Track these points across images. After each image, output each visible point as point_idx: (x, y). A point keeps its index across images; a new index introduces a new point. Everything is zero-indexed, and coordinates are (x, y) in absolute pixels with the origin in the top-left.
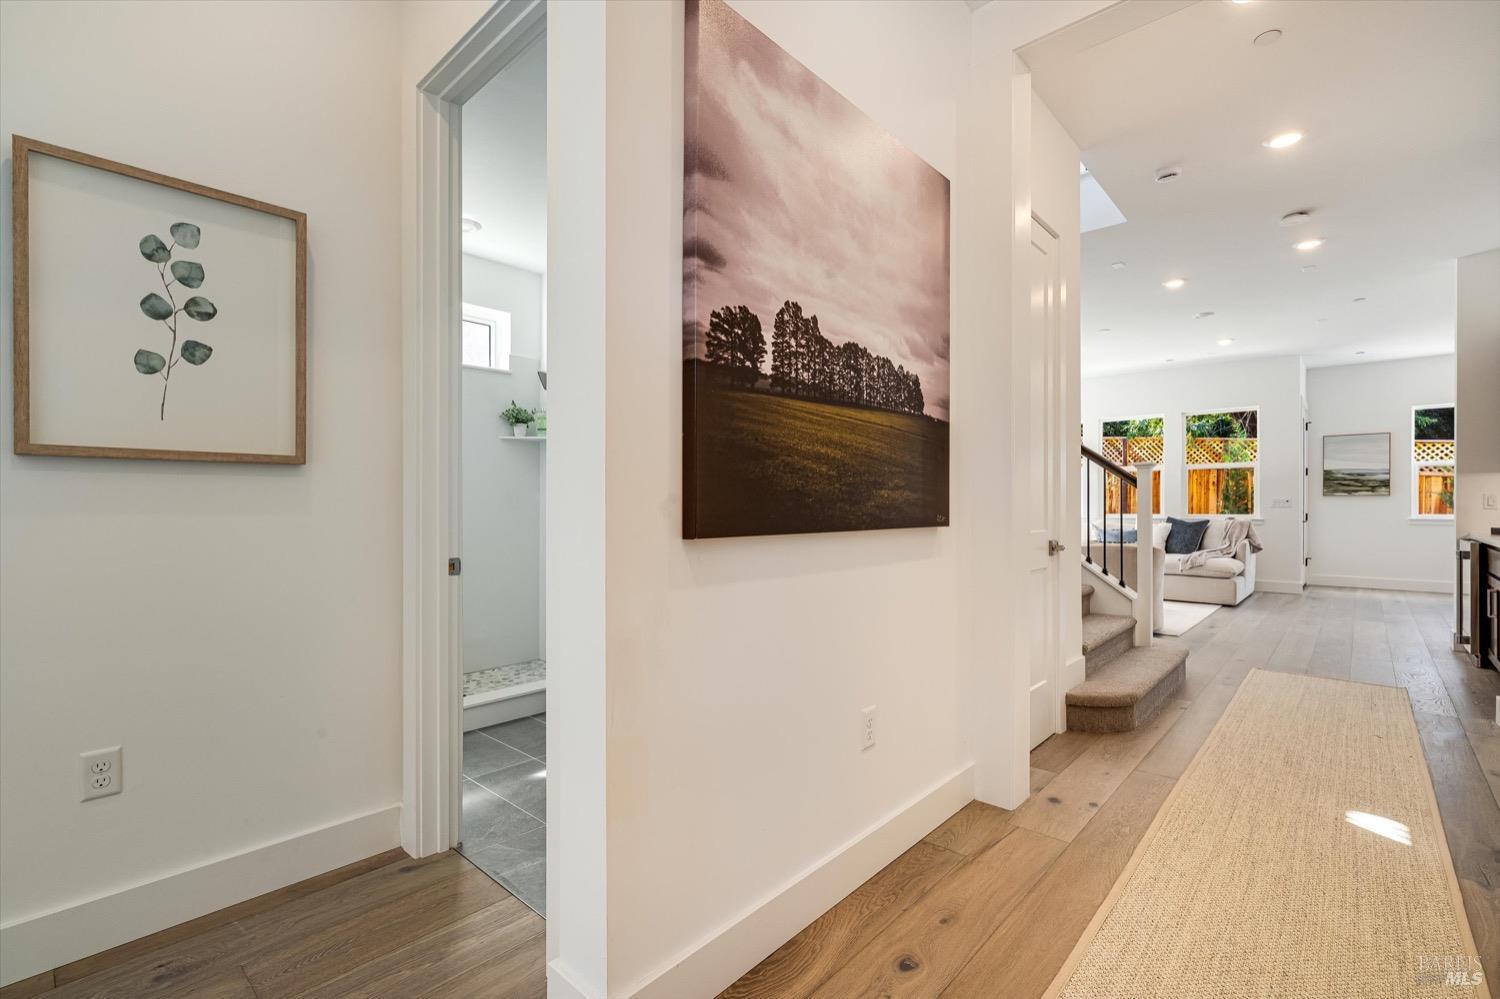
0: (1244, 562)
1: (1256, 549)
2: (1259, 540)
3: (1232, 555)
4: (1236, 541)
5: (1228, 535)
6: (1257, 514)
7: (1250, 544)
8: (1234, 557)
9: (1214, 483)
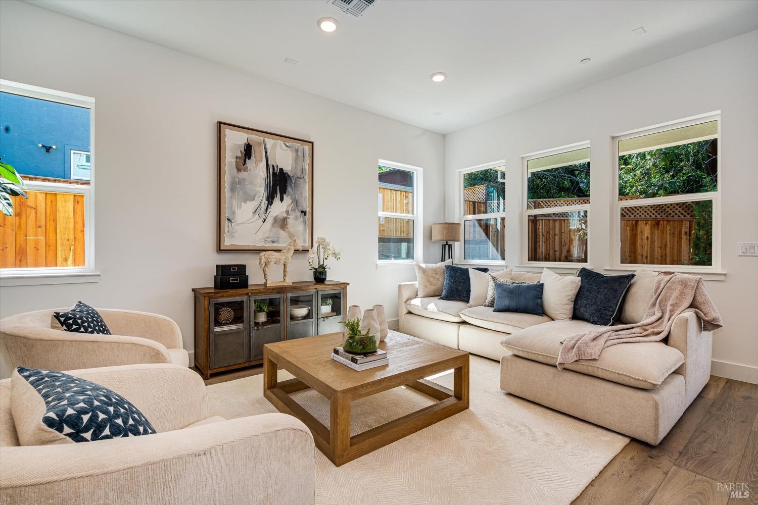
0: (684, 351)
1: (707, 324)
2: (714, 312)
3: (662, 336)
4: (672, 312)
5: (659, 298)
6: (717, 266)
7: (699, 318)
8: (666, 341)
9: (686, 233)
